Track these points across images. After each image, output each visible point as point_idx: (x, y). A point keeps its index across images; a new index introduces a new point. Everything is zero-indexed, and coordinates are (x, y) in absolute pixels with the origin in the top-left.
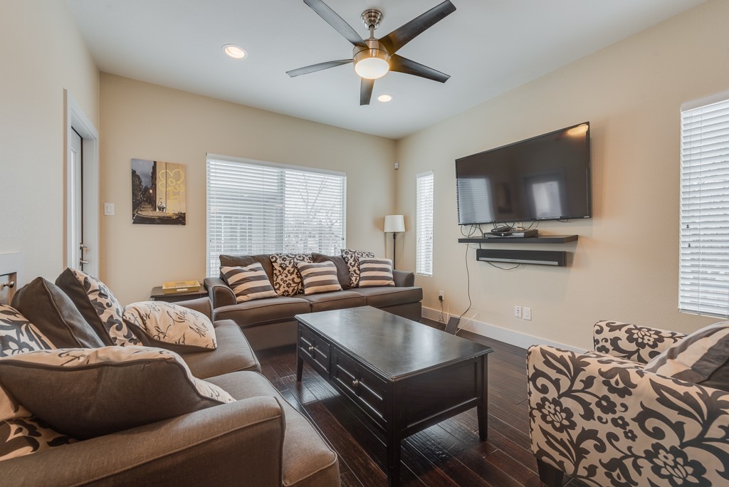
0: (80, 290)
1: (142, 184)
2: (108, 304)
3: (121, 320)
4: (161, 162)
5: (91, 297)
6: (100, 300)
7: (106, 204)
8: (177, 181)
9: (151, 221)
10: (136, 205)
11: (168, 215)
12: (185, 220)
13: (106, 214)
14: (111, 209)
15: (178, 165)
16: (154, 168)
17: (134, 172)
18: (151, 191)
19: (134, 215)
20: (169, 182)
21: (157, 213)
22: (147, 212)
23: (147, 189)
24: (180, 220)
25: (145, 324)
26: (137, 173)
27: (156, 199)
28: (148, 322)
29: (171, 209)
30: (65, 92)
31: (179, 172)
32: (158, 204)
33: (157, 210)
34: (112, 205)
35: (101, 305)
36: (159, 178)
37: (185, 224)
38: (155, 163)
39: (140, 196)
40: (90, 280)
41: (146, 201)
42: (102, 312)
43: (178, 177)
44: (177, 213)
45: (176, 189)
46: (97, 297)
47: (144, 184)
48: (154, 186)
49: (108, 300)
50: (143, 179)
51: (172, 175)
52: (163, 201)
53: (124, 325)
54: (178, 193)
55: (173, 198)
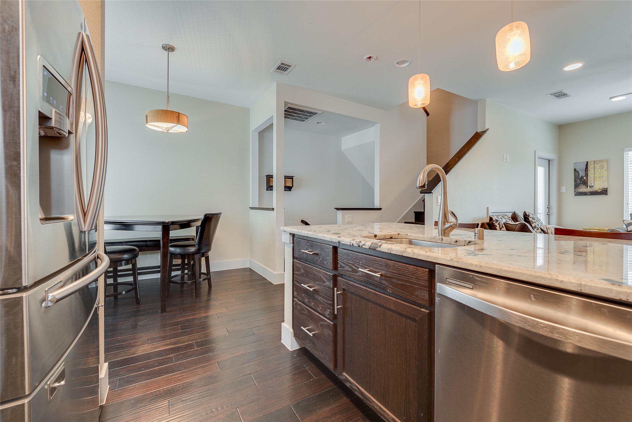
0: (527, 217)
1: (580, 175)
2: (535, 222)
3: (539, 227)
4: (591, 161)
5: (530, 219)
6: (532, 220)
7: (561, 187)
8: (601, 170)
9: (585, 194)
10: (576, 186)
11: (595, 190)
12: (607, 193)
13: (561, 192)
14: (563, 189)
15: (602, 160)
16: (587, 165)
17: (575, 170)
18: (585, 178)
19: (575, 191)
20: (596, 171)
21: (589, 190)
22: (583, 189)
23: (582, 177)
24: (604, 192)
25: (547, 231)
26: (577, 170)
27: (588, 182)
28: (548, 230)
29: (598, 186)
30: (535, 151)
31: (603, 164)
32: (589, 184)
33: (589, 187)
34: (564, 187)
35: (533, 222)
36: (590, 170)
37: (607, 194)
38: (587, 162)
39: (578, 181)
40: (530, 214)
41: (582, 183)
42: (533, 224)
43: (602, 167)
44: (601, 188)
45: (601, 174)
46: (532, 219)
47: (581, 175)
48: (587, 175)
49: (535, 221)
50: (580, 172)
51: (598, 167)
52: (592, 182)
53: (540, 229)
54: (602, 177)
55: (598, 180)
